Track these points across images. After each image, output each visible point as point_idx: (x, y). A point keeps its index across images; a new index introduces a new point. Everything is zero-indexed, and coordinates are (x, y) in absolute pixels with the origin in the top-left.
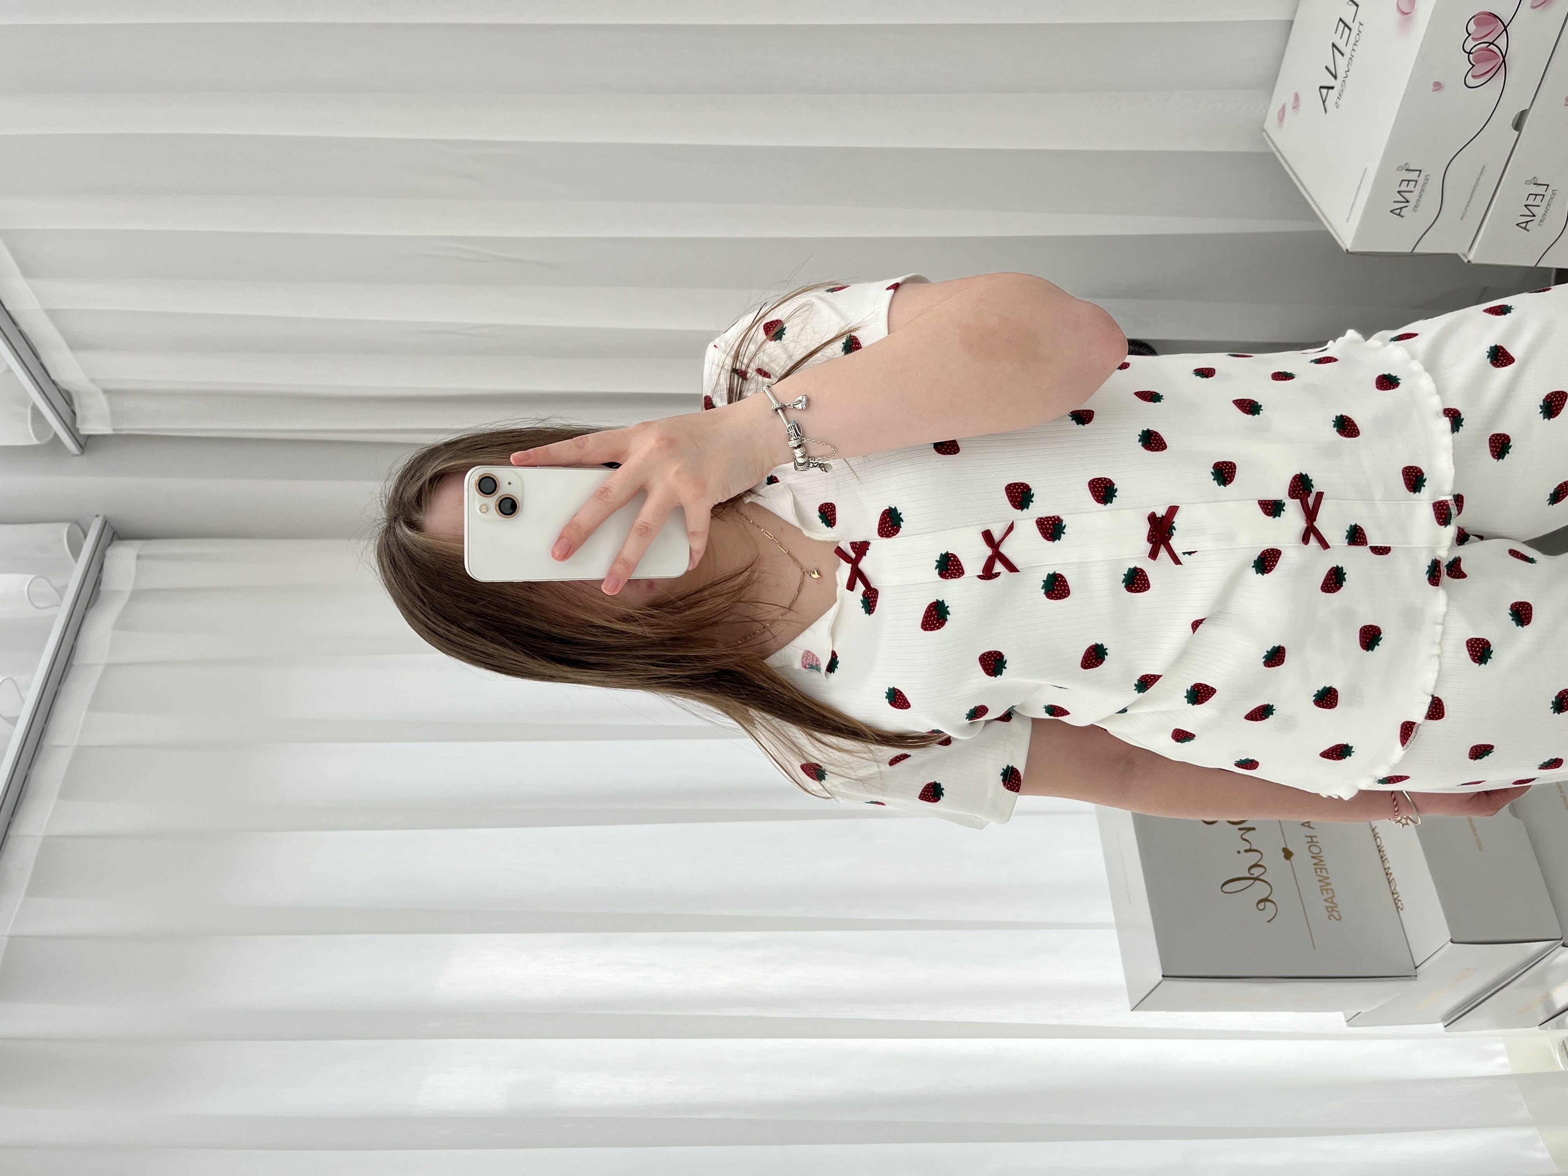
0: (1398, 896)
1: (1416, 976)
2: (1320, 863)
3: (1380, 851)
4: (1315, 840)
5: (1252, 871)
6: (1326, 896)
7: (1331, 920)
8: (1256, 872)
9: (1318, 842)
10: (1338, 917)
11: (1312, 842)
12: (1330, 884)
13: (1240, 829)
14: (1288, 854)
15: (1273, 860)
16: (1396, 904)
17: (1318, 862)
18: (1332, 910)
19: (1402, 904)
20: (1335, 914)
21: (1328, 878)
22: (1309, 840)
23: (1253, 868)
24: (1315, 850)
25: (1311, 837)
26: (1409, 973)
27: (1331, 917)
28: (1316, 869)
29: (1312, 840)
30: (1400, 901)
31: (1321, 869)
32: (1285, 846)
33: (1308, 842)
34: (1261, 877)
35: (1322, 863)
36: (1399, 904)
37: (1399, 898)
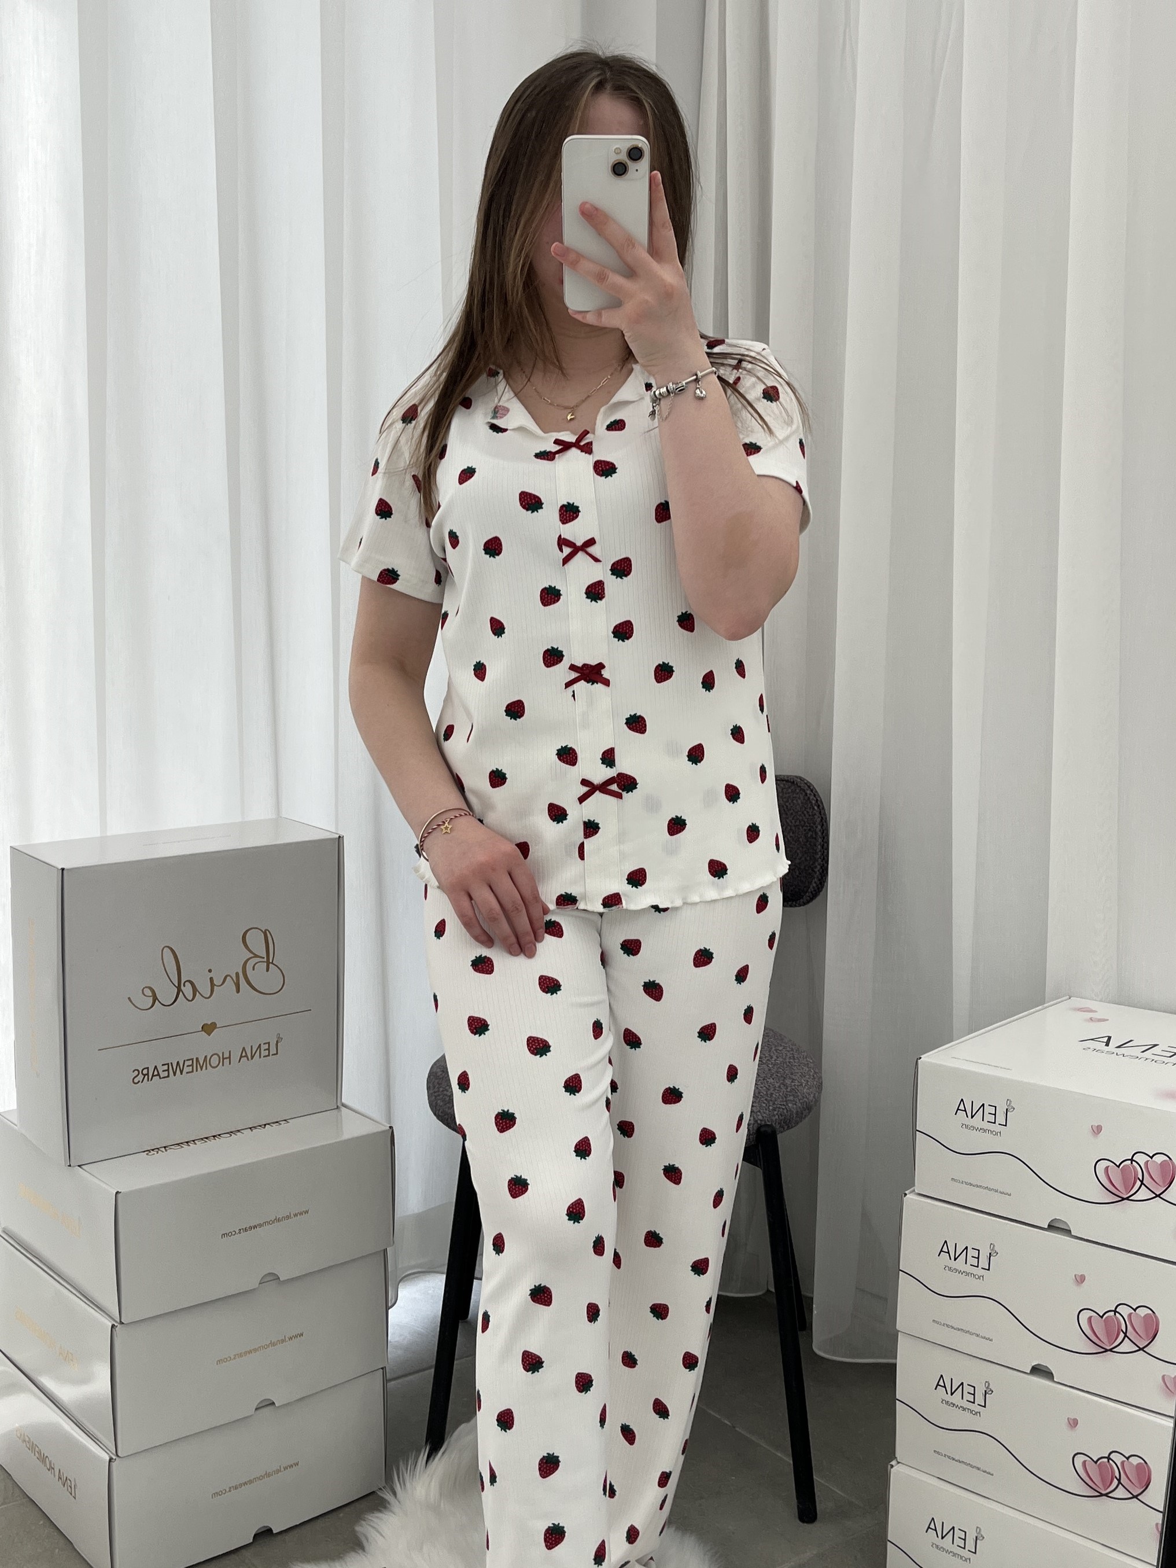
0: (163, 1152)
1: (70, 1166)
2: (198, 1066)
3: (214, 1136)
4: (227, 1061)
5: (187, 984)
6: (161, 1069)
7: (134, 1071)
8: (187, 990)
9: (223, 1065)
10: (136, 1080)
11: (223, 1059)
12: (175, 1074)
13: (237, 974)
14: (208, 1029)
15: (203, 1010)
16: (153, 1150)
17: (198, 1064)
18: (146, 1074)
19: (154, 1154)
20: (141, 1077)
21: (181, 1073)
22: (226, 1055)
23: (191, 985)
24: (215, 1061)
25: (230, 1058)
26: (71, 1160)
27: (136, 1072)
28: (192, 1059)
29: (226, 1058)
30: (157, 1153)
31: (192, 1065)
32: (218, 1026)
33: (223, 1053)
34: (181, 993)
35: (199, 1069)
36: (152, 1152)
37: (160, 1152)
